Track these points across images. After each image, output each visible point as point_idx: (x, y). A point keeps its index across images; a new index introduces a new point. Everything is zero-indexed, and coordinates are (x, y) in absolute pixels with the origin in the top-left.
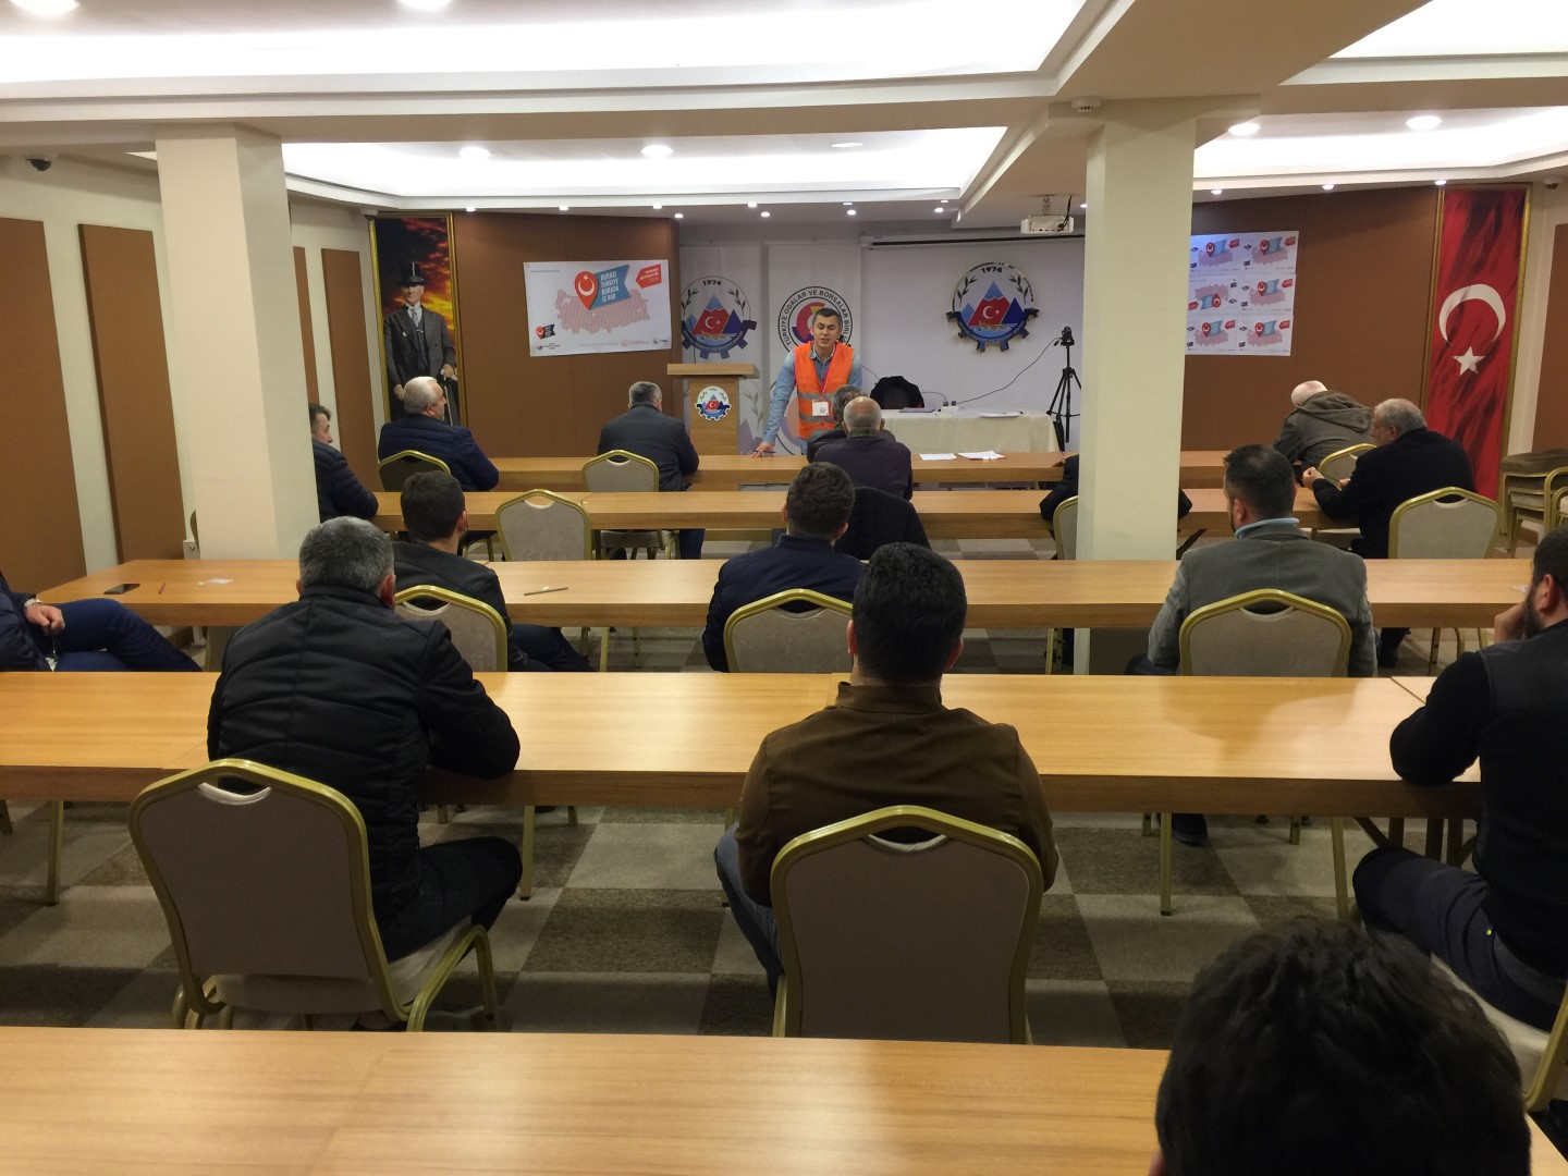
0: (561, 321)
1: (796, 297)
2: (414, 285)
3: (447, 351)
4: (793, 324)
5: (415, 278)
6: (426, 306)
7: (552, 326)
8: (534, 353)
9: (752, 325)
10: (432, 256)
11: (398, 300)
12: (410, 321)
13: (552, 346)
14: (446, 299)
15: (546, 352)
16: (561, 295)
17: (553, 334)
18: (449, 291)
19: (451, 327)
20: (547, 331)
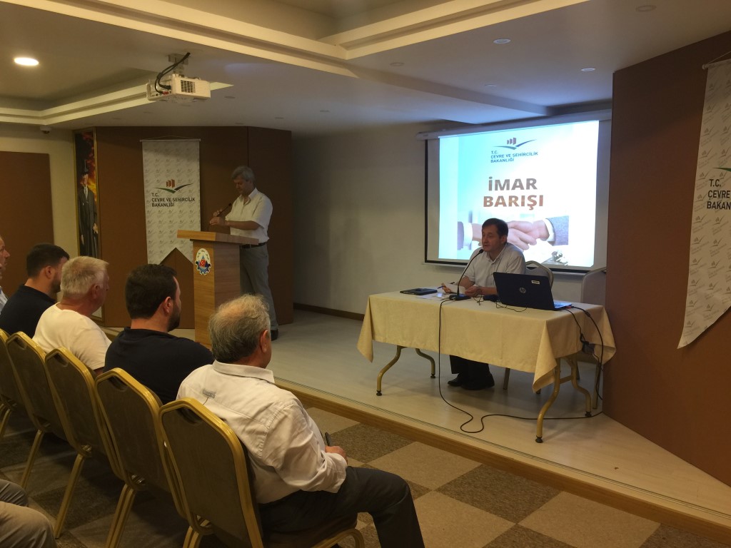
2: (85, 173)
3: (95, 214)
5: (86, 170)
6: (90, 187)
10: (90, 155)
11: (82, 183)
12: (85, 196)
14: (94, 182)
18: (95, 177)
19: (96, 200)
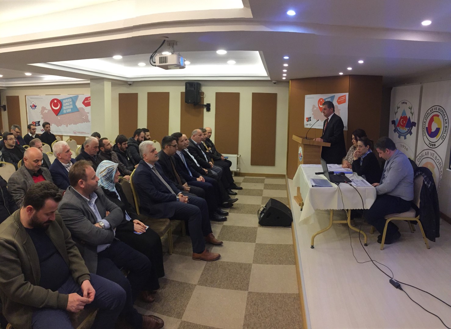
0: (313, 116)
1: (429, 111)
4: (427, 126)
7: (310, 117)
8: (306, 127)
9: (414, 124)
13: (310, 125)
15: (309, 127)
16: (314, 106)
17: (310, 120)
20: (309, 119)
